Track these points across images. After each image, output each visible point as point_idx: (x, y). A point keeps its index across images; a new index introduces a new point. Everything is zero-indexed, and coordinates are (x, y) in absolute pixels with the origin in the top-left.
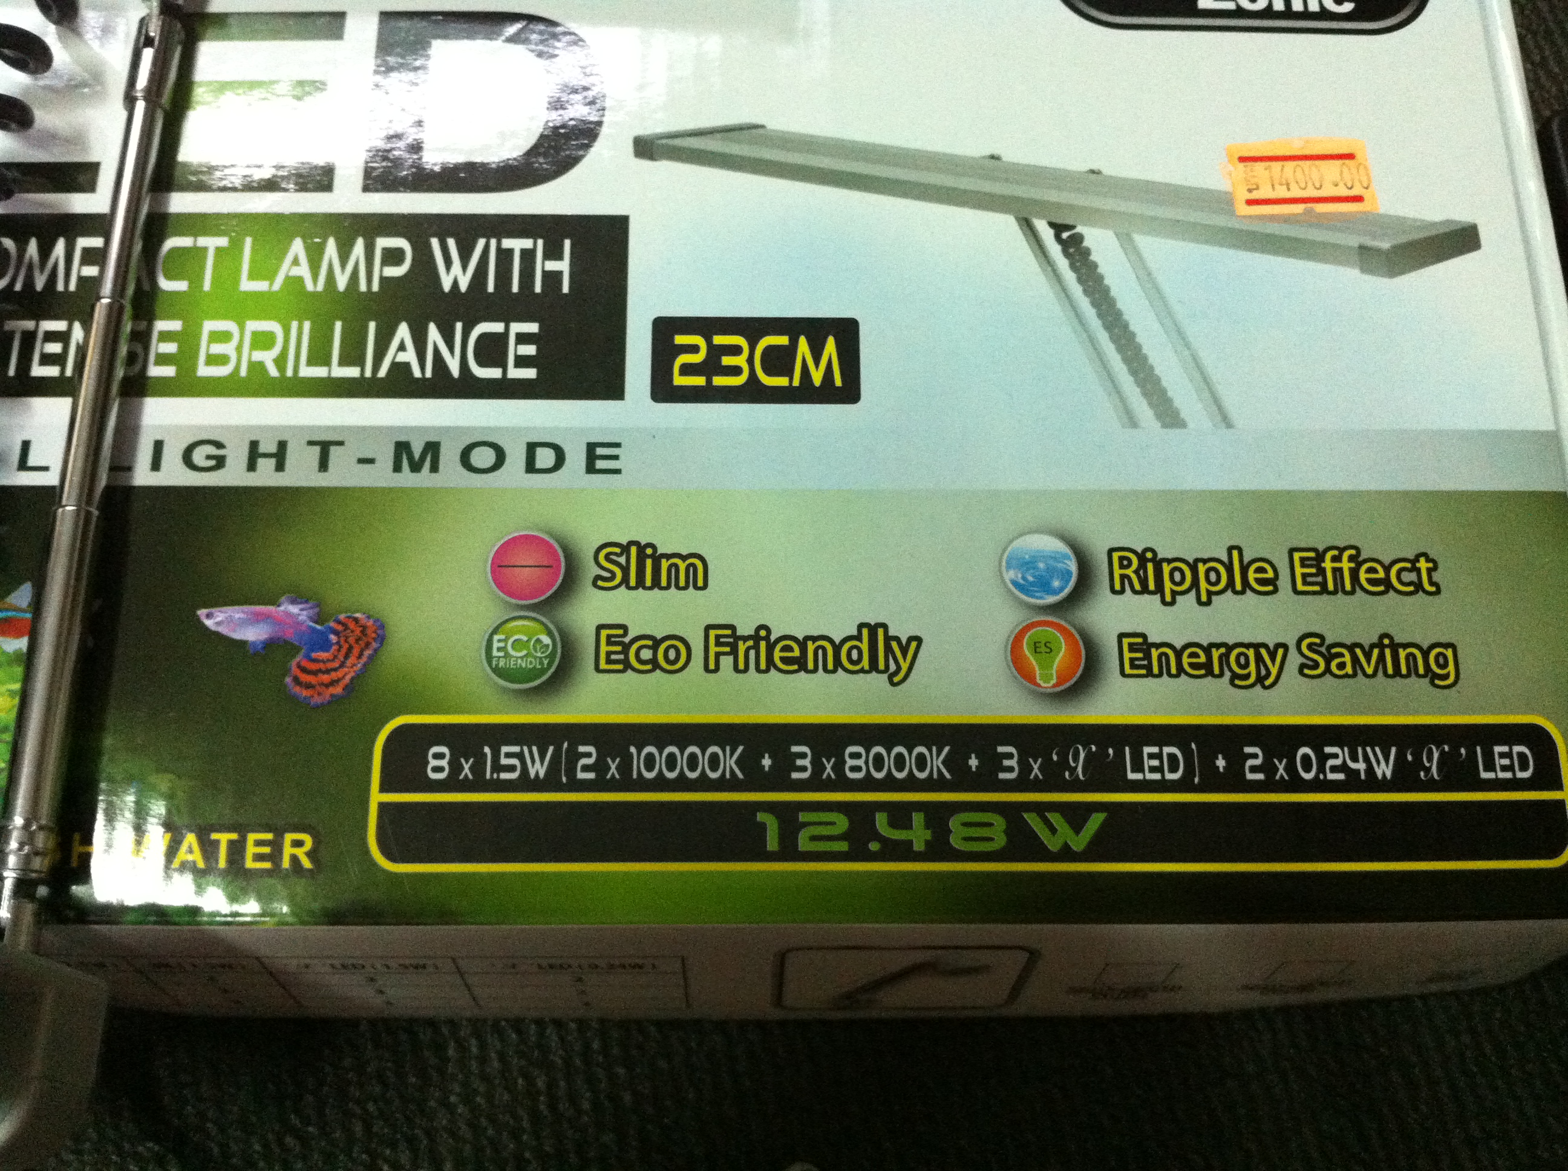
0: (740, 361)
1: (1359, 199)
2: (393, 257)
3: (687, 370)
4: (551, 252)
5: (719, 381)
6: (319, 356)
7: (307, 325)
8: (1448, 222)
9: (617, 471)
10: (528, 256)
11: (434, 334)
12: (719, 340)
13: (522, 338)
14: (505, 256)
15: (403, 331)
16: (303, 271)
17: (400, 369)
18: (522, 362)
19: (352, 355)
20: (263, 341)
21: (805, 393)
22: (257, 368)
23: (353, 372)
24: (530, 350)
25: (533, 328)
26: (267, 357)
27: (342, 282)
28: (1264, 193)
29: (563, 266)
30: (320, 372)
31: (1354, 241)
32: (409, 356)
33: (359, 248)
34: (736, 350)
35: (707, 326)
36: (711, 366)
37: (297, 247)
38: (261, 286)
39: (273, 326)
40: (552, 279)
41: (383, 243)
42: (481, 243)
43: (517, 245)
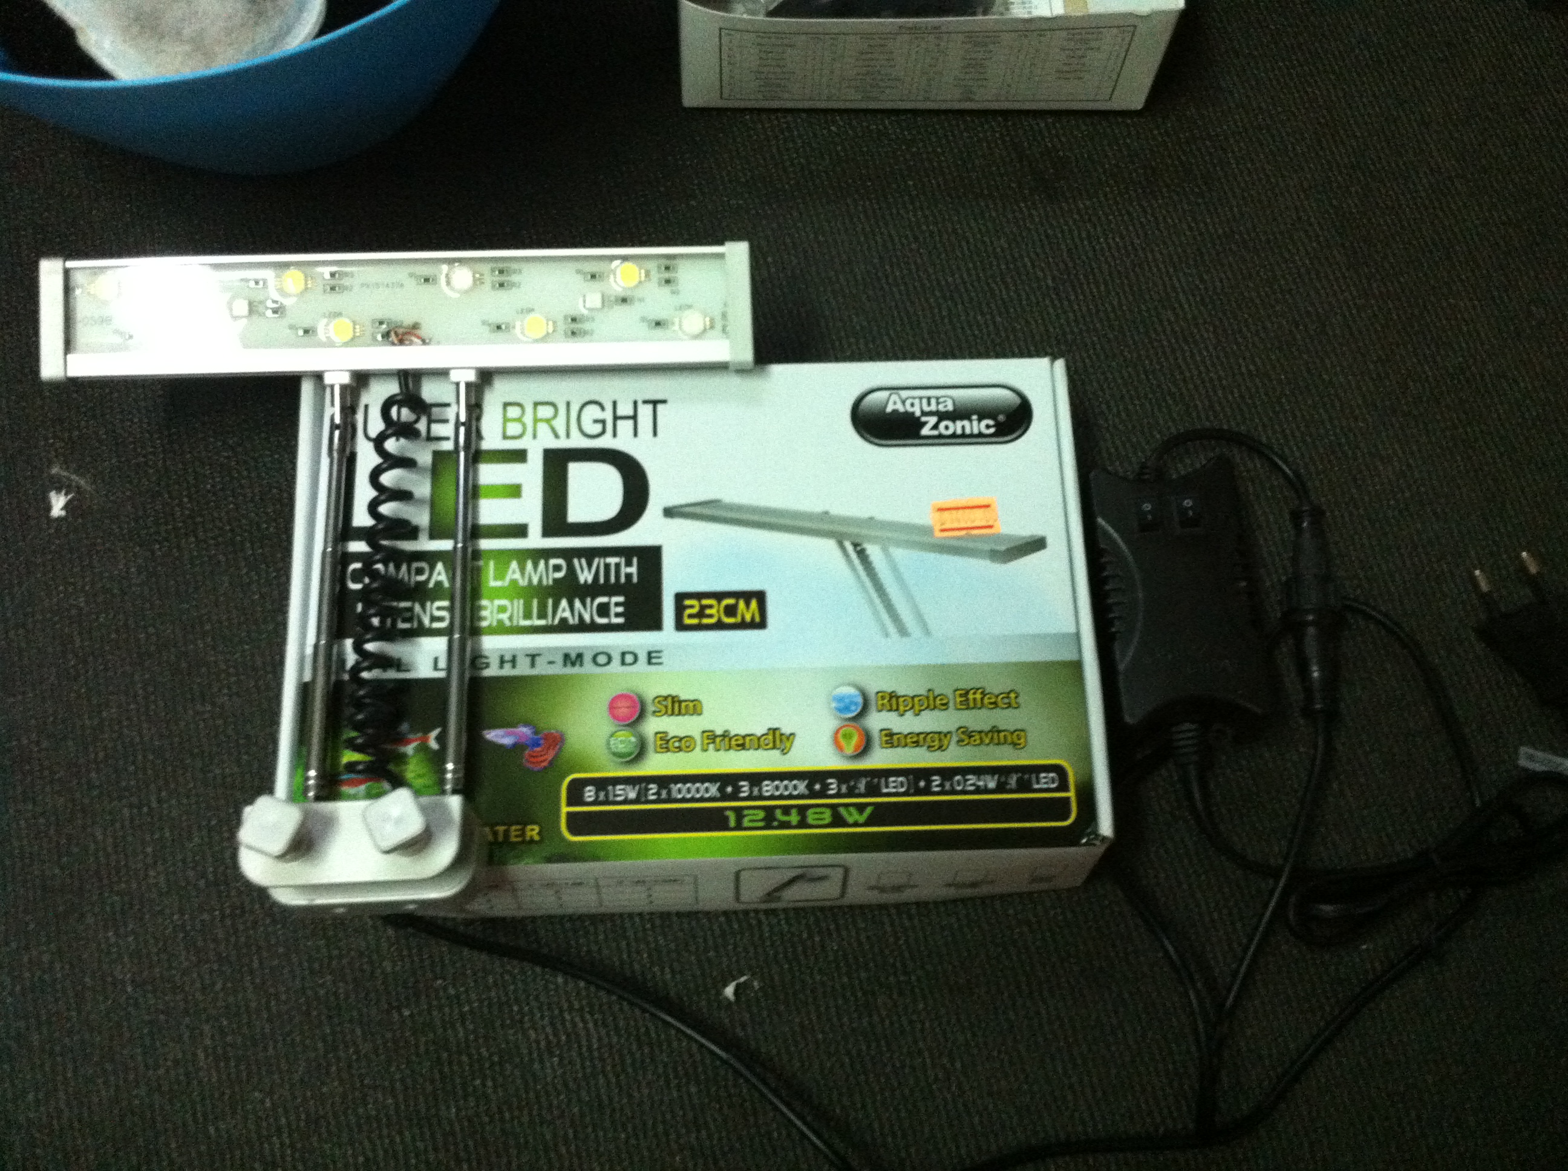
0: (713, 611)
1: (991, 527)
2: (557, 568)
3: (691, 616)
4: (629, 564)
5: (706, 621)
6: (528, 615)
7: (522, 601)
8: (1032, 536)
9: (660, 664)
10: (618, 565)
11: (577, 604)
12: (705, 602)
13: (617, 604)
14: (607, 566)
15: (564, 603)
16: (517, 576)
17: (563, 621)
18: (617, 615)
19: (542, 615)
20: (502, 609)
21: (743, 625)
22: (500, 622)
23: (542, 622)
24: (620, 609)
25: (621, 599)
26: (504, 617)
27: (535, 581)
28: (947, 526)
29: (633, 570)
30: (527, 623)
31: (987, 547)
32: (567, 614)
33: (542, 563)
34: (711, 607)
35: (699, 596)
36: (701, 614)
37: (514, 565)
38: (499, 583)
39: (504, 602)
40: (629, 576)
41: (553, 562)
42: (596, 561)
43: (612, 560)
